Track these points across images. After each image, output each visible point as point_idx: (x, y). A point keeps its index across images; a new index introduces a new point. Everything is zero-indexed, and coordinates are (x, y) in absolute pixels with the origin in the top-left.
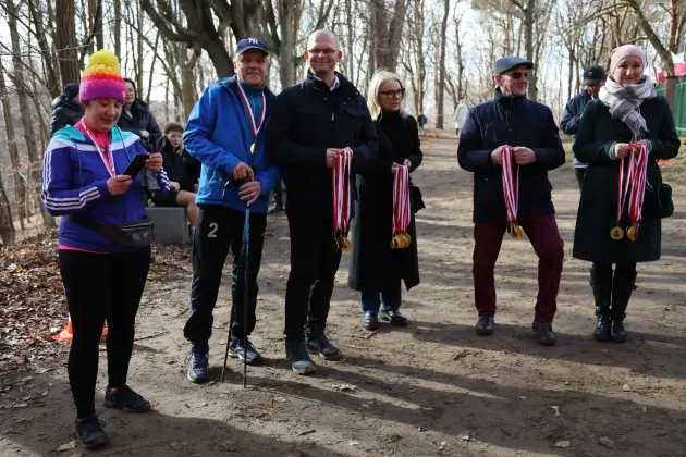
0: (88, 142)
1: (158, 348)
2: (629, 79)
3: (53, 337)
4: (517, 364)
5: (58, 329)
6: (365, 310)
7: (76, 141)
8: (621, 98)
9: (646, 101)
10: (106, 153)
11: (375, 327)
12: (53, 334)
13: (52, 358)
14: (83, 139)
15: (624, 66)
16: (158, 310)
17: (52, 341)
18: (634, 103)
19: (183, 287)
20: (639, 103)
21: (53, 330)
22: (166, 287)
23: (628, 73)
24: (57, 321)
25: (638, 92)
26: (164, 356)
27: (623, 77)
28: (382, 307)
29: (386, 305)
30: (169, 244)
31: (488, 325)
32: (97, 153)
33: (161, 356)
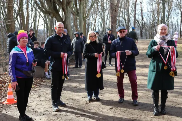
0: (21, 51)
1: (30, 106)
2: (163, 33)
3: (3, 103)
4: (126, 110)
5: (4, 101)
6: (88, 96)
7: (19, 51)
8: (161, 39)
9: (169, 41)
10: (25, 53)
11: (91, 100)
12: (2, 102)
13: (2, 108)
14: (20, 50)
15: (162, 30)
16: (32, 96)
17: (2, 104)
18: (165, 41)
19: (40, 90)
20: (166, 41)
21: (3, 101)
22: (35, 90)
23: (163, 32)
24: (4, 99)
25: (166, 38)
26: (32, 108)
27: (161, 33)
28: (93, 95)
29: (94, 95)
30: (38, 77)
31: (122, 100)
32: (23, 54)
33: (31, 108)
